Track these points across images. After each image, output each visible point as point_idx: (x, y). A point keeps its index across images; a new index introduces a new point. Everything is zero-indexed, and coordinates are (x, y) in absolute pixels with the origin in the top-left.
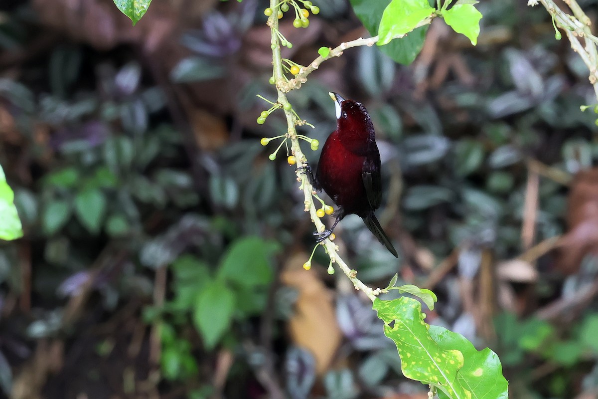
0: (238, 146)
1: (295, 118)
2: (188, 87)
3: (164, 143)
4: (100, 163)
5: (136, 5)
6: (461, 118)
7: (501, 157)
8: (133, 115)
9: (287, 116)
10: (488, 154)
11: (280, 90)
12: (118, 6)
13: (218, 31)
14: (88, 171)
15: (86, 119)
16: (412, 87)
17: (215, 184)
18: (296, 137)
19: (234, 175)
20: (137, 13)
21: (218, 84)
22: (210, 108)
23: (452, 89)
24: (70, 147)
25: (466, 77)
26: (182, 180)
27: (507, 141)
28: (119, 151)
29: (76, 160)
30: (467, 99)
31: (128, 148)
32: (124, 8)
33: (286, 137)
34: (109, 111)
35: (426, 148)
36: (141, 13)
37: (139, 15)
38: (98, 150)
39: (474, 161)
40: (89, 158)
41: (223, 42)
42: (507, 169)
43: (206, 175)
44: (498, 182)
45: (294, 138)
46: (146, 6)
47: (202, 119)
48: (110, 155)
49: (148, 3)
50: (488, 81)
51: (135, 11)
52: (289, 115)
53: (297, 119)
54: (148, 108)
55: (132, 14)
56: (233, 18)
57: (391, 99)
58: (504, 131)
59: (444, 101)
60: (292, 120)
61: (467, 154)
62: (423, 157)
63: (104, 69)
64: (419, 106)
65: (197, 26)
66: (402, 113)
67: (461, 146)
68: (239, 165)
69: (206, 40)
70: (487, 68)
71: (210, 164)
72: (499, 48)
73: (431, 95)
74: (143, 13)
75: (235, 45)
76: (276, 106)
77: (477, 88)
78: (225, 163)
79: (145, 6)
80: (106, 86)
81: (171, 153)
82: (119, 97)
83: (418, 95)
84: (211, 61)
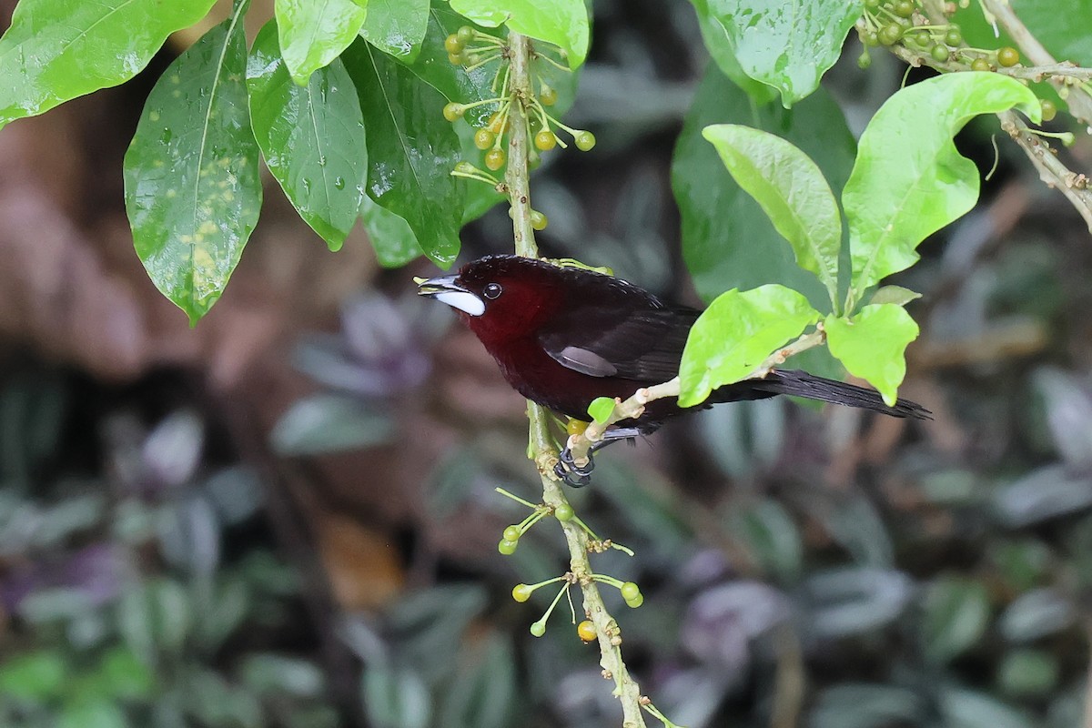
0: (427, 600)
1: (584, 537)
2: (311, 467)
3: (259, 594)
4: (112, 641)
5: (198, 280)
6: (937, 529)
7: (1029, 616)
8: (186, 530)
9: (566, 531)
10: (998, 609)
11: (546, 475)
12: (156, 282)
13: (379, 335)
14: (87, 660)
15: (81, 541)
16: (823, 458)
17: (376, 687)
18: (591, 580)
19: (419, 664)
20: (201, 298)
21: (378, 458)
22: (363, 512)
23: (915, 461)
24: (42, 606)
25: (945, 434)
26: (300, 677)
27: (1043, 581)
28: (155, 614)
29: (57, 636)
30: (950, 485)
31: (175, 606)
32: (169, 287)
33: (565, 581)
34: (133, 522)
35: (857, 597)
36: (208, 299)
37: (203, 303)
38: (108, 611)
39: (966, 625)
40: (87, 631)
41: (389, 363)
42: (1043, 644)
43: (355, 666)
44: (1023, 672)
45: (584, 581)
46: (220, 283)
47: (345, 537)
48: (134, 623)
49: (226, 275)
50: (995, 444)
51: (195, 295)
52: (570, 530)
53: (591, 538)
54: (220, 514)
55: (188, 301)
56: (411, 307)
57: (776, 487)
58: (1034, 556)
59: (895, 488)
60: (577, 540)
61: (951, 611)
62: (850, 620)
63: (119, 427)
64: (840, 502)
65: (330, 323)
66: (800, 519)
67: (938, 593)
68: (431, 642)
69: (350, 357)
70: (992, 413)
71: (363, 639)
72: (1021, 368)
73: (866, 475)
74: (214, 300)
75: (416, 370)
76: (540, 512)
77: (972, 459)
78: (398, 637)
79: (218, 285)
80: (124, 466)
81: (273, 617)
82: (153, 492)
83: (837, 475)
84: (365, 404)
